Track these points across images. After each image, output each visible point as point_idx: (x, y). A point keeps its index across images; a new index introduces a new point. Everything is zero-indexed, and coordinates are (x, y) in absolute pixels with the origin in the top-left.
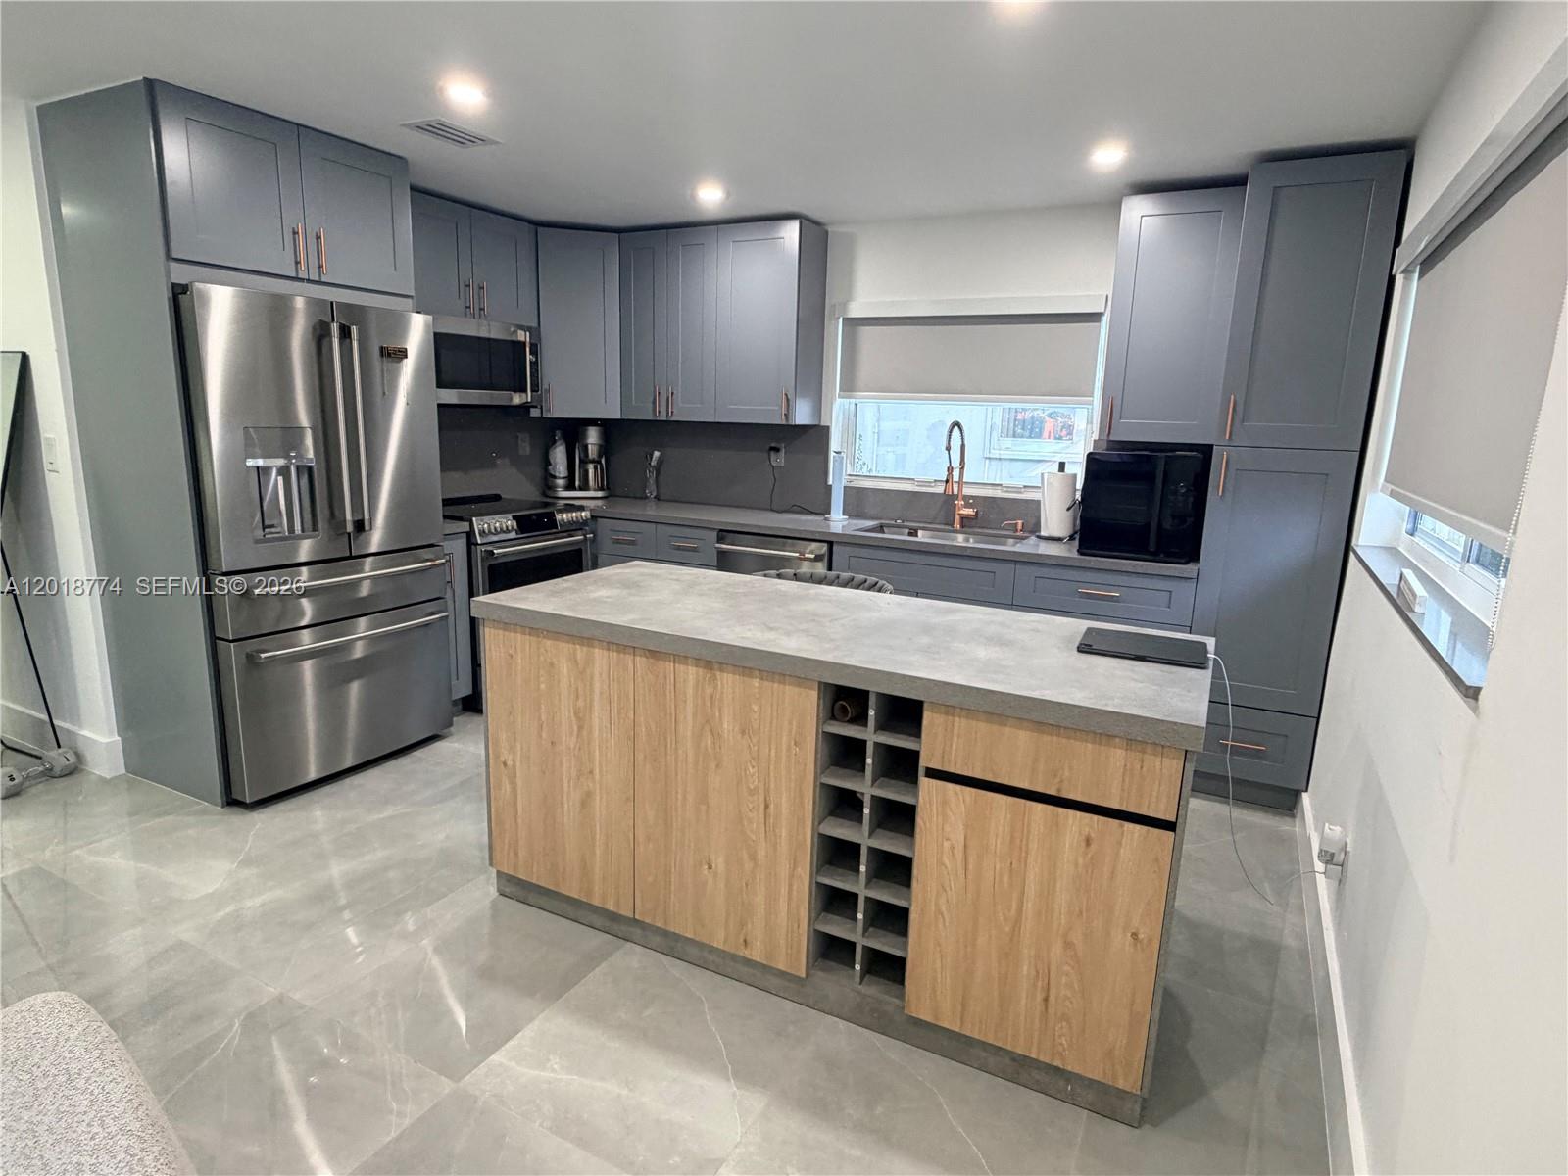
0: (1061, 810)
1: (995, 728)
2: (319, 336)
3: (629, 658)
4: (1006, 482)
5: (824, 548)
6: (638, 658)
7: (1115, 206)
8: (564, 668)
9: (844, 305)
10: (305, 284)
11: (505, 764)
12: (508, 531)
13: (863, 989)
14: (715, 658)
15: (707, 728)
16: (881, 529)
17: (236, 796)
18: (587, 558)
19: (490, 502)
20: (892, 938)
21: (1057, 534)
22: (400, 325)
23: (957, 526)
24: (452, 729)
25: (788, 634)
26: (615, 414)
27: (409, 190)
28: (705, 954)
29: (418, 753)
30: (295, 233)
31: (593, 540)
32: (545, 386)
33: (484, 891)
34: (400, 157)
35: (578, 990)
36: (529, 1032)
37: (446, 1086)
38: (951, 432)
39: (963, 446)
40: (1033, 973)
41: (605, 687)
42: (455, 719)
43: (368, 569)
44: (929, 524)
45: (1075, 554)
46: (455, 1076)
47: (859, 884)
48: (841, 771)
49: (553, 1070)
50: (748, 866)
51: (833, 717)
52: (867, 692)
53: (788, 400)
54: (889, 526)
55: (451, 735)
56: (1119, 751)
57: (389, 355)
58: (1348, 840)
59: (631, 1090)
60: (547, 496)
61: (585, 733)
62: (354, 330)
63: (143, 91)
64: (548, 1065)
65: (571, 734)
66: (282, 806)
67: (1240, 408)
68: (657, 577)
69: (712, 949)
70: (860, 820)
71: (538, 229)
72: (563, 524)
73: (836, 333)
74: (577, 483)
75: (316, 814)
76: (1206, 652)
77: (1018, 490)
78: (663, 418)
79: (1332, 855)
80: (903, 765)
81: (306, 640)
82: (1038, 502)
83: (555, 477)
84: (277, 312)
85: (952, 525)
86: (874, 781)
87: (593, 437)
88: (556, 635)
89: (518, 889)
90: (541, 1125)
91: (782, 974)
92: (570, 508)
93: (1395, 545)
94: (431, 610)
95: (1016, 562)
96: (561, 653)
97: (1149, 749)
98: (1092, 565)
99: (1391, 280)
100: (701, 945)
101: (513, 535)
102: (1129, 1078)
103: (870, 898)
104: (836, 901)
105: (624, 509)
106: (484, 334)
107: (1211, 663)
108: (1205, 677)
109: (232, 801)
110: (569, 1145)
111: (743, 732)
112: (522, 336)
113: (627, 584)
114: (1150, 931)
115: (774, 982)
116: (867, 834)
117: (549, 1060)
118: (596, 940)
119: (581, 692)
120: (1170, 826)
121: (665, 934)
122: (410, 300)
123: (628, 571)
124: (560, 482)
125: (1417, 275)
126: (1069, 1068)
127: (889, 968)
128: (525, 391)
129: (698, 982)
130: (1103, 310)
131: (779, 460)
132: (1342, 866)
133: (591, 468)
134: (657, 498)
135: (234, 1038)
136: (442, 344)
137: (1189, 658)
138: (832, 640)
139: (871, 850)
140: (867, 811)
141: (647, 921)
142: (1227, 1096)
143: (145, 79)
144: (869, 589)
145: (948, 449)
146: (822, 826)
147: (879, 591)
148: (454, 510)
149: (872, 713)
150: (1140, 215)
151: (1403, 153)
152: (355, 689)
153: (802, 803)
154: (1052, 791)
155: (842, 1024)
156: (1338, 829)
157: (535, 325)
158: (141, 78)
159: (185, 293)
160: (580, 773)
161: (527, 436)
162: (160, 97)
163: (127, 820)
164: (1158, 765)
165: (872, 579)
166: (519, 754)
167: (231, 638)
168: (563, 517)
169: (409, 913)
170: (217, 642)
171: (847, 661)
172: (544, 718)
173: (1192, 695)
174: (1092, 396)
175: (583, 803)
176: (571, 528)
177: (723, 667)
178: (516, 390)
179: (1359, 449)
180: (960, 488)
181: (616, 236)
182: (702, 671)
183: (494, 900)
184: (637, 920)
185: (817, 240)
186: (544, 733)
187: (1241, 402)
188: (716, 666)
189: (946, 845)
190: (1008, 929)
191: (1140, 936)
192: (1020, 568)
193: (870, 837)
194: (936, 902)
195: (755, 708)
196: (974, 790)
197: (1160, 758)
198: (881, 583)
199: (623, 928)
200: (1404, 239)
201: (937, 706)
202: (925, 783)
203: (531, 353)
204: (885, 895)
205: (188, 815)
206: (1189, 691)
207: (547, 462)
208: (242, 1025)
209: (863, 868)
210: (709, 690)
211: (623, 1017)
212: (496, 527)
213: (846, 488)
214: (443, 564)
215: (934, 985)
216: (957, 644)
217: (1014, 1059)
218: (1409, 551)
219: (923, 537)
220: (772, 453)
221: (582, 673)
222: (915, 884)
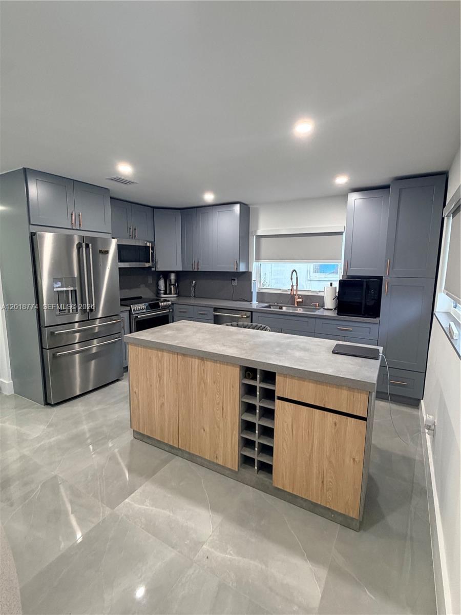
0: (326, 412)
1: (301, 382)
2: (79, 247)
3: (176, 356)
4: (312, 290)
5: (249, 314)
6: (179, 356)
7: (345, 196)
8: (154, 360)
9: (256, 231)
10: (75, 231)
11: (135, 392)
12: (143, 309)
13: (258, 475)
15: (202, 381)
16: (269, 307)
17: (48, 402)
18: (170, 318)
19: (138, 300)
20: (268, 457)
21: (330, 308)
22: (108, 244)
23: (296, 305)
24: (124, 377)
25: (230, 347)
26: (180, 269)
27: (109, 199)
28: (203, 461)
29: (111, 386)
30: (72, 214)
31: (172, 311)
32: (156, 260)
33: (129, 437)
34: (107, 189)
35: (158, 474)
36: (139, 490)
37: (108, 511)
38: (292, 273)
39: (297, 278)
40: (318, 472)
41: (168, 366)
42: (124, 374)
43: (97, 323)
44: (286, 305)
45: (336, 315)
46: (112, 508)
47: (255, 437)
48: (249, 396)
49: (147, 506)
50: (217, 429)
51: (245, 377)
52: (257, 369)
53: (237, 263)
54: (272, 306)
55: (122, 380)
56: (345, 391)
57: (102, 252)
58: (436, 421)
59: (174, 514)
60: (158, 297)
61: (162, 381)
62: (90, 245)
63: (22, 172)
64: (145, 503)
65: (157, 381)
66: (64, 405)
67: (391, 264)
68: (187, 326)
69: (205, 460)
70: (255, 414)
71: (154, 210)
72: (162, 306)
73: (253, 241)
74: (168, 292)
75: (77, 407)
76: (379, 353)
77: (317, 292)
78: (196, 270)
79: (430, 426)
80: (269, 395)
81: (77, 347)
82: (323, 297)
83: (160, 290)
85: (294, 304)
86: (260, 400)
87: (173, 276)
88: (151, 348)
89: (140, 436)
90: (141, 527)
91: (230, 469)
92: (165, 301)
93: (449, 311)
94: (117, 337)
95: (315, 318)
96: (153, 354)
97: (356, 391)
98: (342, 319)
99: (443, 219)
100: (201, 458)
101: (145, 311)
102: (354, 513)
103: (260, 443)
104: (248, 444)
105: (183, 301)
106: (137, 244)
107: (380, 357)
108: (377, 363)
109: (47, 403)
110: (150, 535)
111: (214, 383)
112: (148, 244)
113: (178, 329)
114: (359, 458)
115: (227, 472)
117: (145, 501)
119: (160, 368)
120: (365, 419)
121: (189, 453)
122: (110, 235)
123: (179, 324)
124: (162, 292)
125: (451, 217)
126: (332, 508)
127: (267, 468)
129: (202, 471)
130: (343, 231)
131: (235, 283)
132: (434, 430)
133: (172, 287)
134: (195, 296)
135: (38, 491)
136: (120, 248)
137: (371, 355)
138: (245, 350)
139: (259, 425)
140: (257, 411)
141: (183, 449)
142: (393, 520)
144: (262, 330)
145: (292, 279)
146: (242, 416)
147: (265, 330)
148: (124, 303)
149: (258, 376)
150: (355, 199)
151: (444, 177)
152: (93, 362)
153: (235, 408)
154: (322, 406)
155: (251, 488)
156: (431, 417)
157: (153, 240)
158: (22, 168)
159: (35, 235)
160: (160, 396)
161: (151, 277)
162: (27, 173)
163: (15, 410)
164: (359, 397)
165: (264, 326)
166: (140, 389)
167: (47, 348)
168: (162, 304)
169: (110, 440)
170: (44, 350)
171: (249, 358)
172: (148, 377)
173: (372, 370)
174: (341, 260)
175: (161, 406)
176: (165, 308)
177: (207, 359)
178: (146, 262)
179: (435, 277)
180: (296, 292)
181: (180, 211)
182: (200, 361)
183: (132, 441)
184: (180, 449)
185: (246, 210)
186: (148, 383)
187: (392, 262)
188: (205, 359)
189: (285, 424)
190: (308, 455)
191: (356, 460)
192: (317, 320)
193: (259, 420)
194: (283, 445)
195: (218, 374)
196: (294, 404)
197: (360, 394)
198: (267, 327)
199: (175, 451)
200: (447, 203)
201: (280, 374)
202: (277, 401)
203: (152, 250)
204: (265, 442)
205: (33, 408)
206: (371, 369)
207: (158, 285)
208: (41, 486)
209: (257, 432)
210: (203, 368)
211: (173, 485)
212: (139, 308)
213: (257, 292)
214: (120, 321)
215: (283, 474)
216: (289, 351)
217: (312, 504)
218: (454, 314)
219: (284, 309)
220: (233, 281)
221: (160, 361)
222: (275, 438)
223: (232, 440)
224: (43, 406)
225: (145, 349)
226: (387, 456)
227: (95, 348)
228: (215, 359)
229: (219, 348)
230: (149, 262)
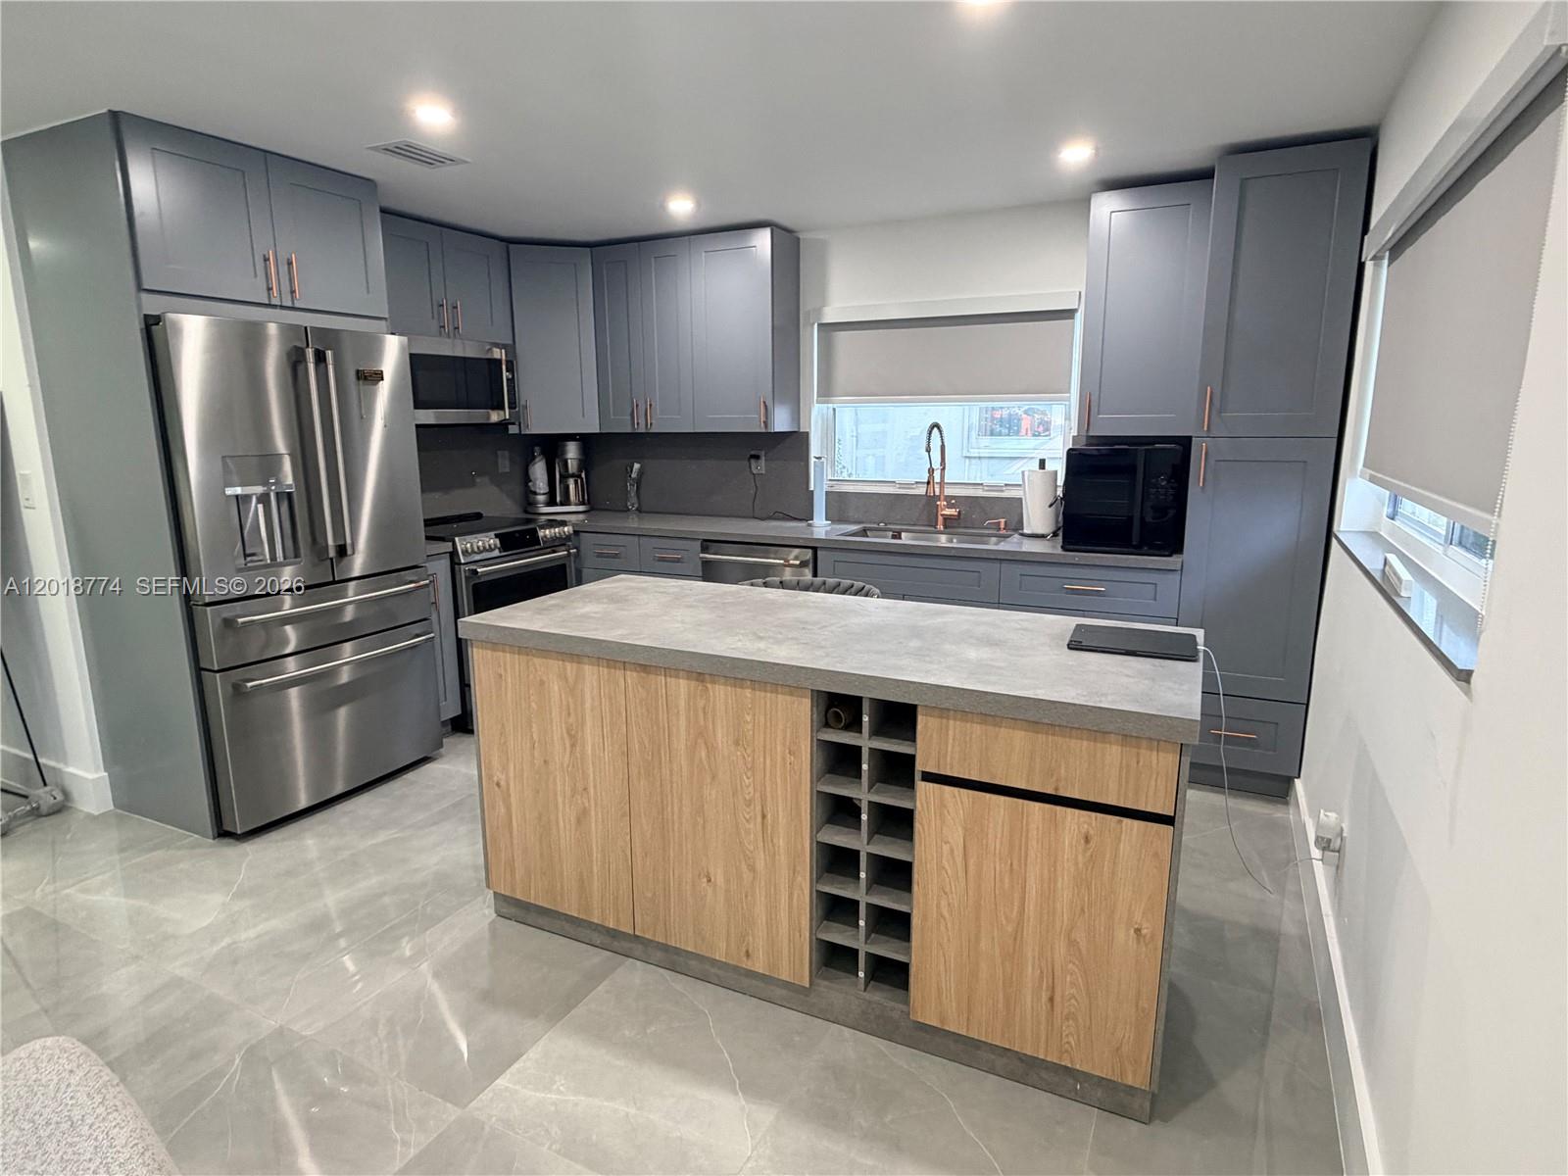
0: (1058, 808)
1: (990, 729)
2: (294, 361)
3: (619, 673)
4: (985, 481)
5: (809, 554)
6: (628, 673)
7: (1086, 203)
8: (555, 687)
9: (819, 311)
10: (278, 311)
11: (498, 785)
12: (491, 550)
13: (867, 995)
14: (706, 670)
15: (700, 741)
16: (864, 532)
17: (227, 827)
18: (571, 574)
19: (472, 522)
20: (895, 943)
21: (1040, 531)
22: (373, 347)
23: (940, 527)
24: (443, 750)
25: (778, 642)
26: (594, 428)
27: (378, 216)
28: (708, 967)
29: (410, 776)
30: (266, 260)
31: (577, 555)
32: (523, 403)
33: (482, 912)
34: (370, 181)
35: (580, 1010)
36: (533, 1054)
37: (452, 1113)
38: (930, 433)
39: (943, 447)
40: (1038, 974)
41: (597, 703)
42: (445, 740)
43: (352, 593)
44: (912, 526)
45: (1059, 551)
46: (461, 1102)
47: (860, 891)
48: (838, 778)
49: (559, 1092)
50: (747, 875)
51: (827, 725)
52: (861, 698)
53: (766, 406)
54: (871, 529)
55: (441, 756)
56: (1114, 748)
57: (366, 378)
58: (1344, 825)
59: (638, 1109)
60: (528, 513)
62: (329, 354)
63: (108, 123)
64: (555, 1087)
65: (565, 749)
66: (275, 836)
67: (1217, 402)
69: (714, 962)
70: (858, 826)
71: (510, 247)
72: (546, 540)
73: (812, 342)
74: (558, 499)
75: (308, 842)
76: (1196, 644)
77: (998, 488)
78: (642, 429)
79: (1329, 841)
80: (898, 770)
81: (292, 668)
82: (1021, 499)
83: (535, 493)
84: (250, 339)
85: (936, 526)
86: (870, 787)
87: (572, 451)
88: (544, 653)
89: (516, 909)
90: (550, 1148)
91: (786, 985)
92: (552, 524)
93: (1377, 529)
94: (418, 632)
95: (1001, 561)
96: (551, 671)
97: (1144, 743)
98: (1077, 560)
99: (1362, 267)
100: (701, 958)
101: (496, 553)
102: (1137, 1075)
103: (874, 906)
104: (837, 909)
105: (606, 522)
106: (459, 353)
107: (1201, 655)
108: (1195, 670)
109: (223, 833)
110: (580, 1167)
111: (737, 743)
112: (498, 354)
113: (613, 599)
114: (1153, 927)
115: (780, 992)
116: (865, 842)
117: (554, 1083)
118: (597, 957)
119: (572, 709)
120: (1168, 820)
121: (665, 948)
122: (383, 322)
123: (613, 585)
124: (541, 498)
125: (1386, 262)
126: (1077, 1067)
127: (893, 974)
128: (503, 408)
129: (703, 996)
130: (1076, 307)
131: (760, 467)
132: (1339, 851)
133: (571, 483)
134: (639, 510)
135: (236, 1071)
136: (418, 365)
137: (1179, 651)
138: (823, 647)
139: (870, 856)
140: (864, 817)
141: (647, 937)
142: (1235, 1087)
143: (110, 111)
144: (856, 594)
145: (928, 450)
146: (820, 834)
147: (866, 595)
148: (439, 530)
149: (866, 719)
150: (1108, 209)
151: (1367, 143)
152: (343, 714)
153: (799, 813)
154: (1049, 790)
155: (847, 1032)
156: (1333, 815)
157: (510, 342)
158: (104, 110)
159: (157, 324)
160: (574, 791)
161: (506, 453)
162: (124, 128)
163: (118, 857)
164: (1155, 762)
165: (858, 584)
166: (511, 775)
167: (216, 668)
168: (546, 533)
169: (406, 939)
170: (203, 672)
171: (839, 668)
172: (535, 736)
173: (1184, 688)
174: (1068, 392)
175: (579, 821)
176: (554, 544)
177: (714, 678)
178: (494, 408)
179: (1337, 435)
180: (942, 489)
181: (589, 249)
182: (693, 683)
183: (493, 922)
184: (638, 936)
185: (789, 247)
186: (537, 752)
187: (1218, 390)
188: (707, 676)
189: (946, 848)
190: (1010, 930)
191: (1143, 932)
192: (1005, 566)
193: (869, 842)
194: (938, 906)
195: (748, 718)
196: (971, 792)
197: (1155, 753)
198: (867, 587)
199: (624, 944)
200: (1372, 227)
201: (931, 710)
202: (922, 787)
203: (507, 371)
204: (887, 901)
205: (179, 848)
206: (1181, 684)
207: (527, 478)
208: (243, 1060)
209: (863, 875)
210: (701, 703)
211: (627, 1033)
212: (479, 546)
213: (827, 493)
214: (426, 585)
215: (939, 989)
216: (947, 647)
217: (1022, 1061)
218: (1390, 535)
219: (906, 539)
220: (753, 461)
221: (573, 689)
222: (915, 888)
223: (790, 902)
224: (211, 841)
225: (523, 658)
226: (1211, 933)
227: (346, 667)
228: (740, 676)
229: (748, 644)
230: (502, 408)
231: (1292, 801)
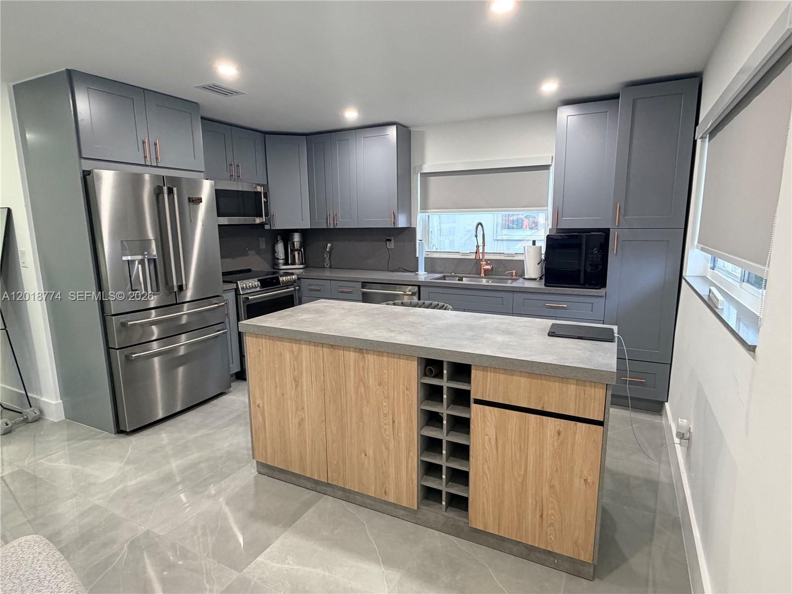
0: (544, 417)
1: (509, 377)
2: (158, 193)
3: (320, 349)
4: (506, 252)
5: (416, 289)
6: (325, 349)
7: (553, 112)
8: (288, 356)
9: (421, 167)
10: (150, 168)
11: (258, 406)
12: (256, 287)
13: (446, 514)
14: (364, 347)
15: (361, 383)
16: (444, 278)
17: (122, 428)
18: (296, 300)
19: (246, 273)
20: (463, 487)
21: (533, 276)
22: (197, 186)
23: (483, 275)
24: (231, 389)
25: (400, 333)
26: (307, 226)
27: (200, 120)
28: (365, 499)
29: (215, 402)
30: (144, 143)
31: (299, 290)
32: (272, 213)
33: (250, 472)
34: (196, 103)
35: (301, 521)
36: (276, 544)
37: (235, 575)
38: (477, 228)
39: (484, 235)
40: (534, 502)
41: (309, 365)
42: (232, 384)
43: (186, 309)
44: (469, 274)
45: (543, 287)
46: (239, 569)
47: (443, 460)
48: (432, 402)
49: (289, 564)
50: (385, 452)
51: (425, 375)
52: (442, 361)
53: (394, 215)
54: (448, 276)
55: (230, 392)
56: (573, 386)
57: (193, 201)
58: (691, 426)
59: (330, 573)
60: (275, 269)
61: (299, 388)
62: (175, 189)
63: (66, 75)
64: (287, 561)
65: (292, 388)
66: (145, 432)
67: (622, 211)
69: (368, 497)
70: (442, 427)
71: (266, 136)
72: (283, 282)
73: (417, 181)
74: (290, 262)
75: (162, 436)
76: (614, 333)
77: (512, 255)
78: (332, 227)
79: (683, 434)
80: (462, 398)
81: (155, 347)
82: (523, 261)
83: (278, 259)
84: (136, 182)
85: (480, 274)
86: (448, 407)
87: (297, 238)
88: (281, 339)
89: (268, 470)
91: (405, 508)
92: (286, 274)
93: (705, 275)
94: (219, 329)
95: (513, 292)
96: (285, 347)
97: (588, 384)
98: (552, 291)
99: (695, 142)
100: (362, 495)
101: (258, 289)
102: (586, 555)
103: (450, 468)
104: (431, 469)
105: (314, 273)
106: (240, 189)
107: (616, 339)
108: (614, 346)
109: (120, 431)
111: (380, 385)
112: (259, 189)
113: (317, 311)
114: (593, 478)
115: (401, 513)
116: (445, 435)
117: (287, 559)
118: (308, 495)
119: (296, 369)
120: (600, 423)
121: (343, 490)
122: (202, 174)
123: (317, 304)
124: (281, 261)
125: (707, 139)
126: (556, 551)
127: (460, 503)
128: (262, 217)
129: (363, 514)
130: (550, 164)
131: (391, 245)
132: (688, 440)
133: (296, 254)
134: (330, 267)
135: (124, 554)
136: (219, 195)
137: (605, 337)
138: (423, 335)
139: (448, 442)
140: (445, 422)
141: (334, 484)
142: (637, 562)
143: (66, 69)
144: (440, 309)
145: (476, 236)
146: (422, 431)
147: (445, 309)
148: (228, 278)
149: (445, 372)
150: (567, 115)
151: (697, 80)
152: (181, 370)
153: (411, 420)
154: (540, 408)
155: (436, 533)
156: (685, 421)
157: (266, 183)
158: (64, 69)
159: (89, 175)
160: (297, 409)
161: (264, 239)
162: (74, 79)
163: (66, 443)
164: (593, 392)
165: (441, 304)
166: (265, 401)
167: (117, 347)
168: (283, 279)
169: (212, 485)
170: (111, 350)
171: (431, 346)
172: (277, 381)
173: (608, 355)
174: (547, 206)
175: (299, 424)
176: (288, 284)
177: (368, 351)
178: (257, 216)
179: (683, 227)
180: (483, 256)
181: (305, 137)
182: (357, 354)
183: (256, 477)
184: (329, 484)
185: (405, 135)
186: (278, 389)
187: (622, 207)
188: (365, 351)
189: (487, 438)
190: (520, 480)
191: (588, 481)
192: (515, 294)
193: (447, 435)
194: (483, 467)
195: (386, 372)
196: (499, 409)
197: (593, 389)
198: (446, 305)
199: (323, 488)
200: (700, 122)
201: (479, 367)
202: (474, 406)
203: (264, 197)
204: (457, 465)
205: (98, 439)
206: (606, 354)
207: (274, 252)
208: (128, 547)
209: (444, 452)
210: (361, 364)
211: (324, 534)
212: (250, 286)
213: (425, 258)
214: (223, 305)
215: (483, 509)
216: (487, 335)
217: (526, 548)
218: (712, 278)
219: (465, 281)
220: (388, 242)
221: (296, 358)
222: (471, 459)
223: (407, 466)
224: (114, 435)
225: (271, 341)
226: (623, 482)
227: (183, 347)
231: (664, 415)
